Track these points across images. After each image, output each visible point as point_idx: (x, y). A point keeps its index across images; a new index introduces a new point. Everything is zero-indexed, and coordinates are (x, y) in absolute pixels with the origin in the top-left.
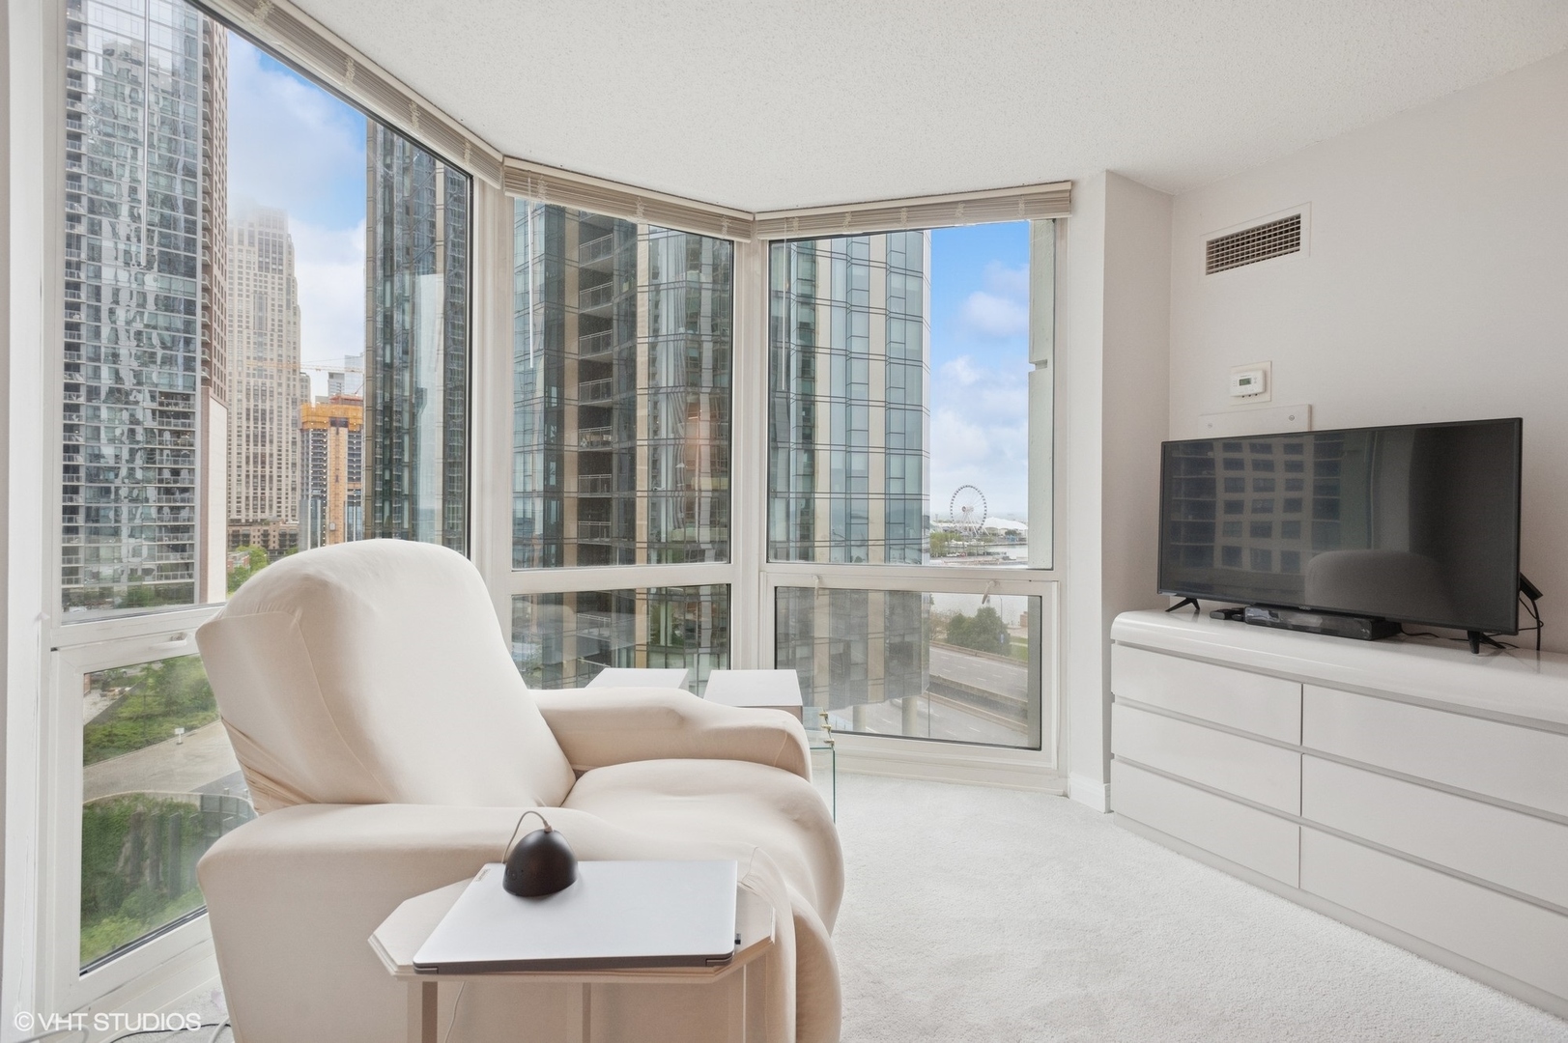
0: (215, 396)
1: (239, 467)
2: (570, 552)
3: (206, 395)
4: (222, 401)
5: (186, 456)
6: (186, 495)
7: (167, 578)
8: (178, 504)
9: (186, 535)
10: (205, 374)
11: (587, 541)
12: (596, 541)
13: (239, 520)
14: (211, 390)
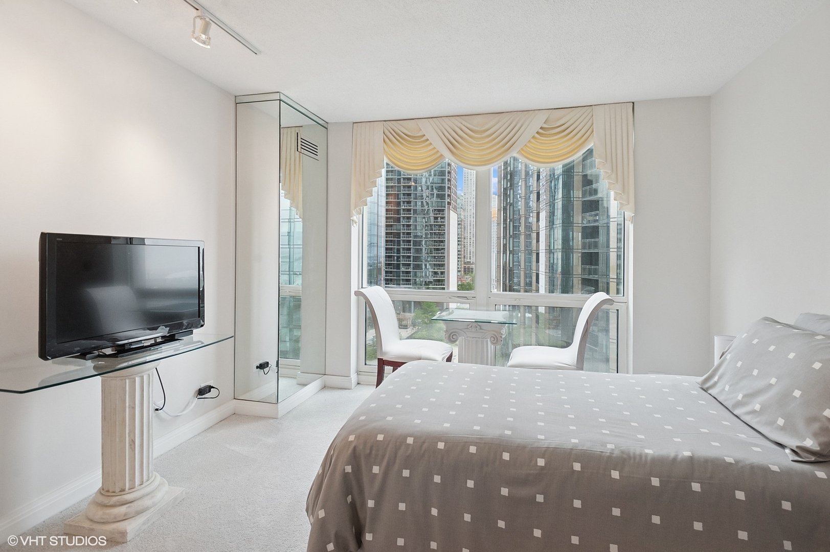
0: (452, 209)
1: (470, 239)
2: (577, 282)
3: (449, 208)
4: (455, 211)
5: (443, 235)
6: (442, 251)
7: (436, 285)
8: (440, 255)
9: (443, 268)
10: (449, 200)
11: (586, 277)
12: (591, 277)
13: (470, 262)
14: (451, 207)
